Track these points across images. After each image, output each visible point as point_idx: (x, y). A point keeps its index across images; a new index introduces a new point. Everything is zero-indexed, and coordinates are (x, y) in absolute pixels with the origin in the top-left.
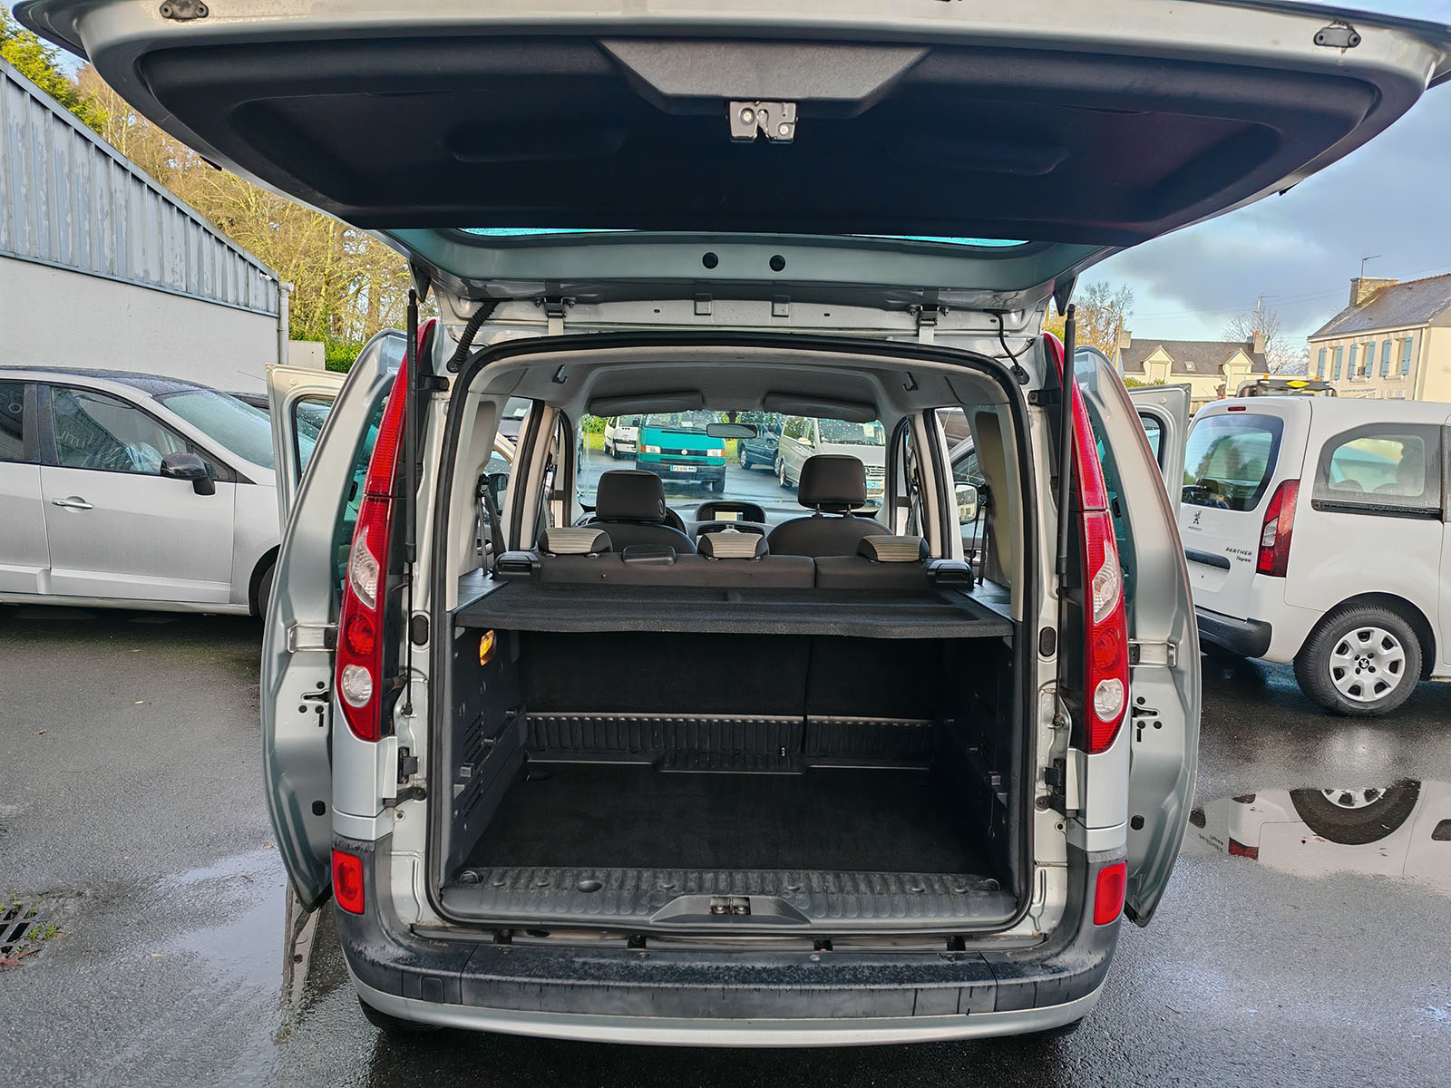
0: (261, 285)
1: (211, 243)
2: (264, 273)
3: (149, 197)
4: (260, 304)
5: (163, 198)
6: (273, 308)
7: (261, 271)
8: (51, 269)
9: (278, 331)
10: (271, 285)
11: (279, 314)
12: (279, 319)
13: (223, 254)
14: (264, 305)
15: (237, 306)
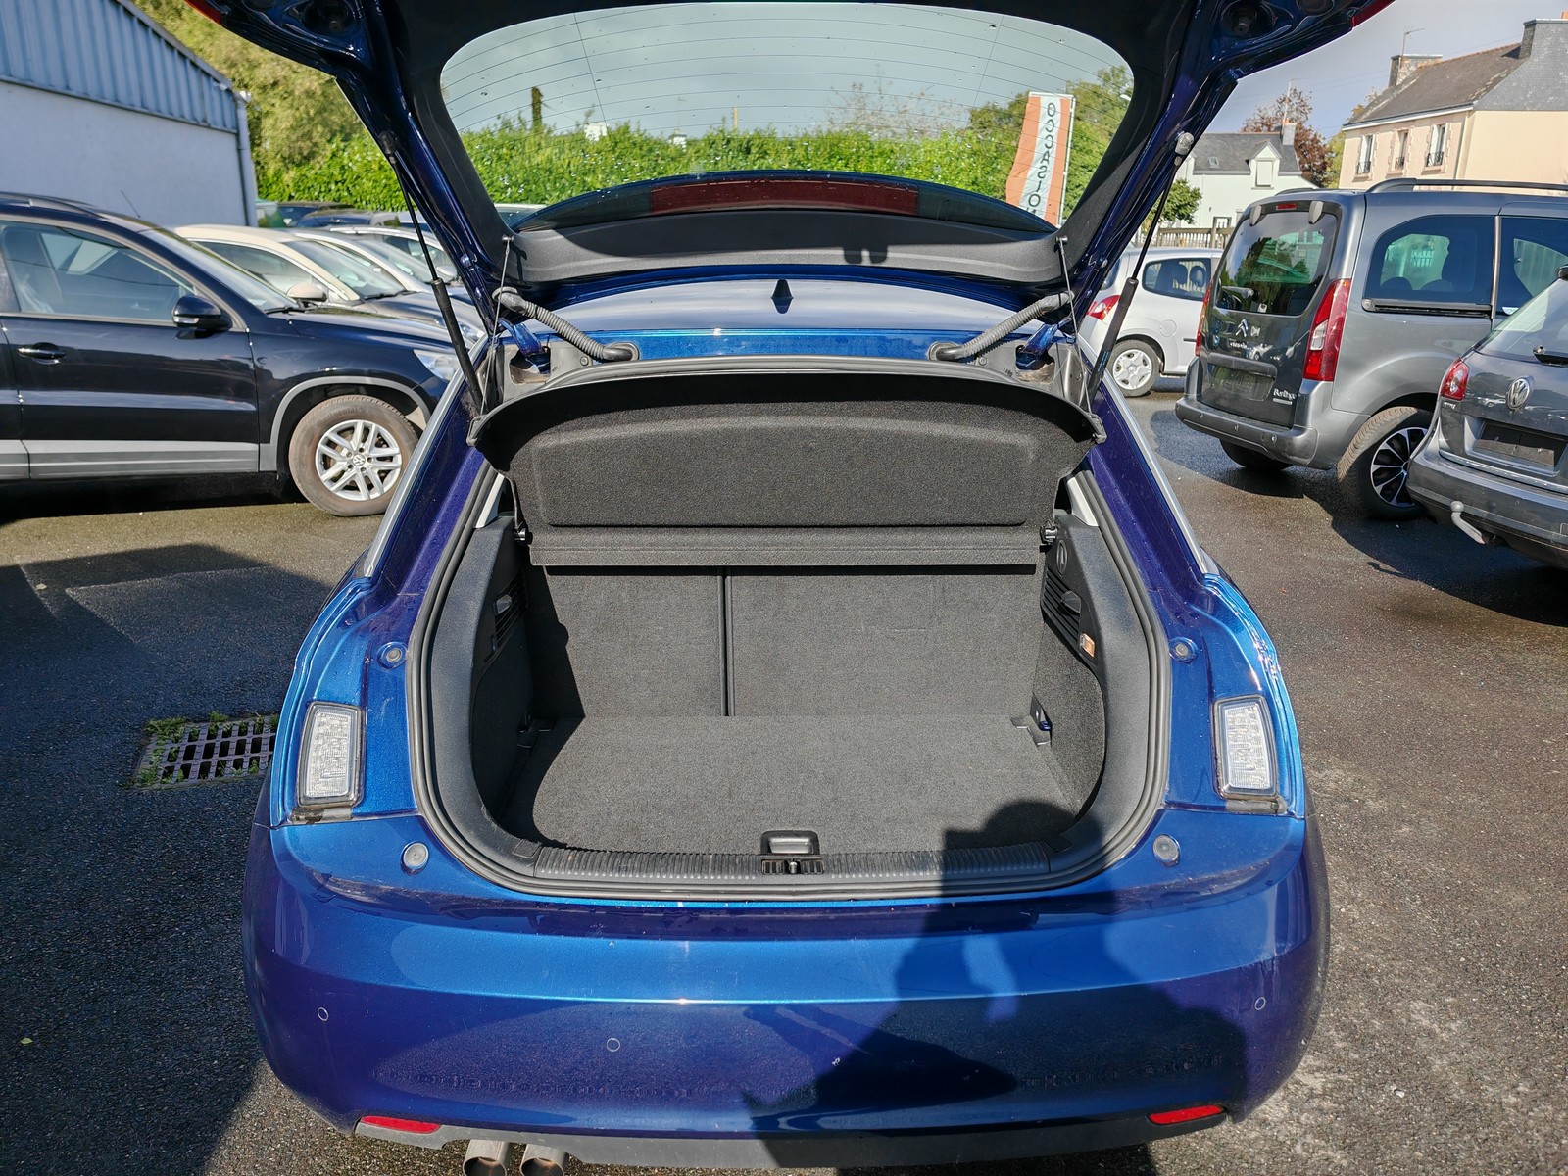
0: (215, 95)
1: (161, 47)
2: (217, 82)
4: (215, 118)
6: (230, 124)
7: (215, 80)
9: (239, 150)
10: (225, 96)
11: (237, 127)
12: (237, 135)
13: (174, 60)
14: (221, 120)
15: (195, 122)
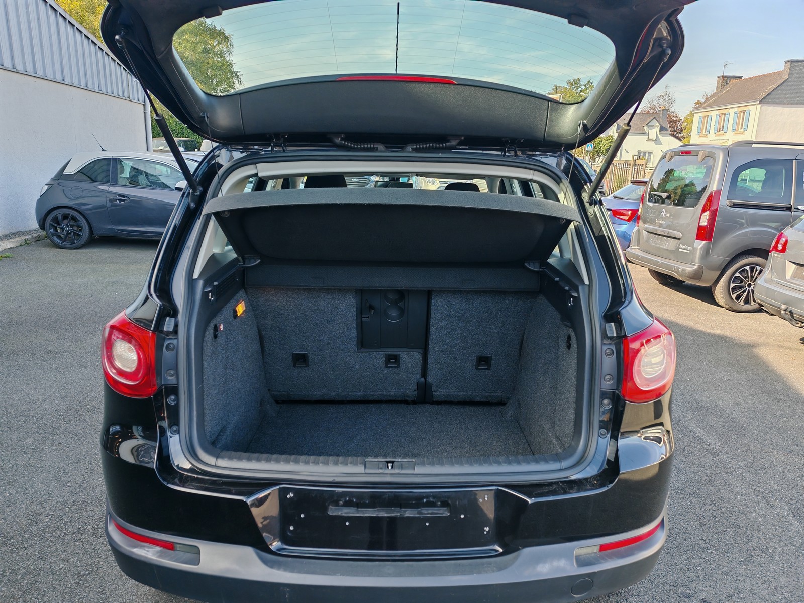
0: (135, 85)
3: (78, 34)
4: (134, 96)
5: (85, 35)
6: (141, 99)
8: (33, 78)
9: (145, 112)
11: (145, 102)
12: (144, 105)
14: (137, 98)
15: (124, 98)
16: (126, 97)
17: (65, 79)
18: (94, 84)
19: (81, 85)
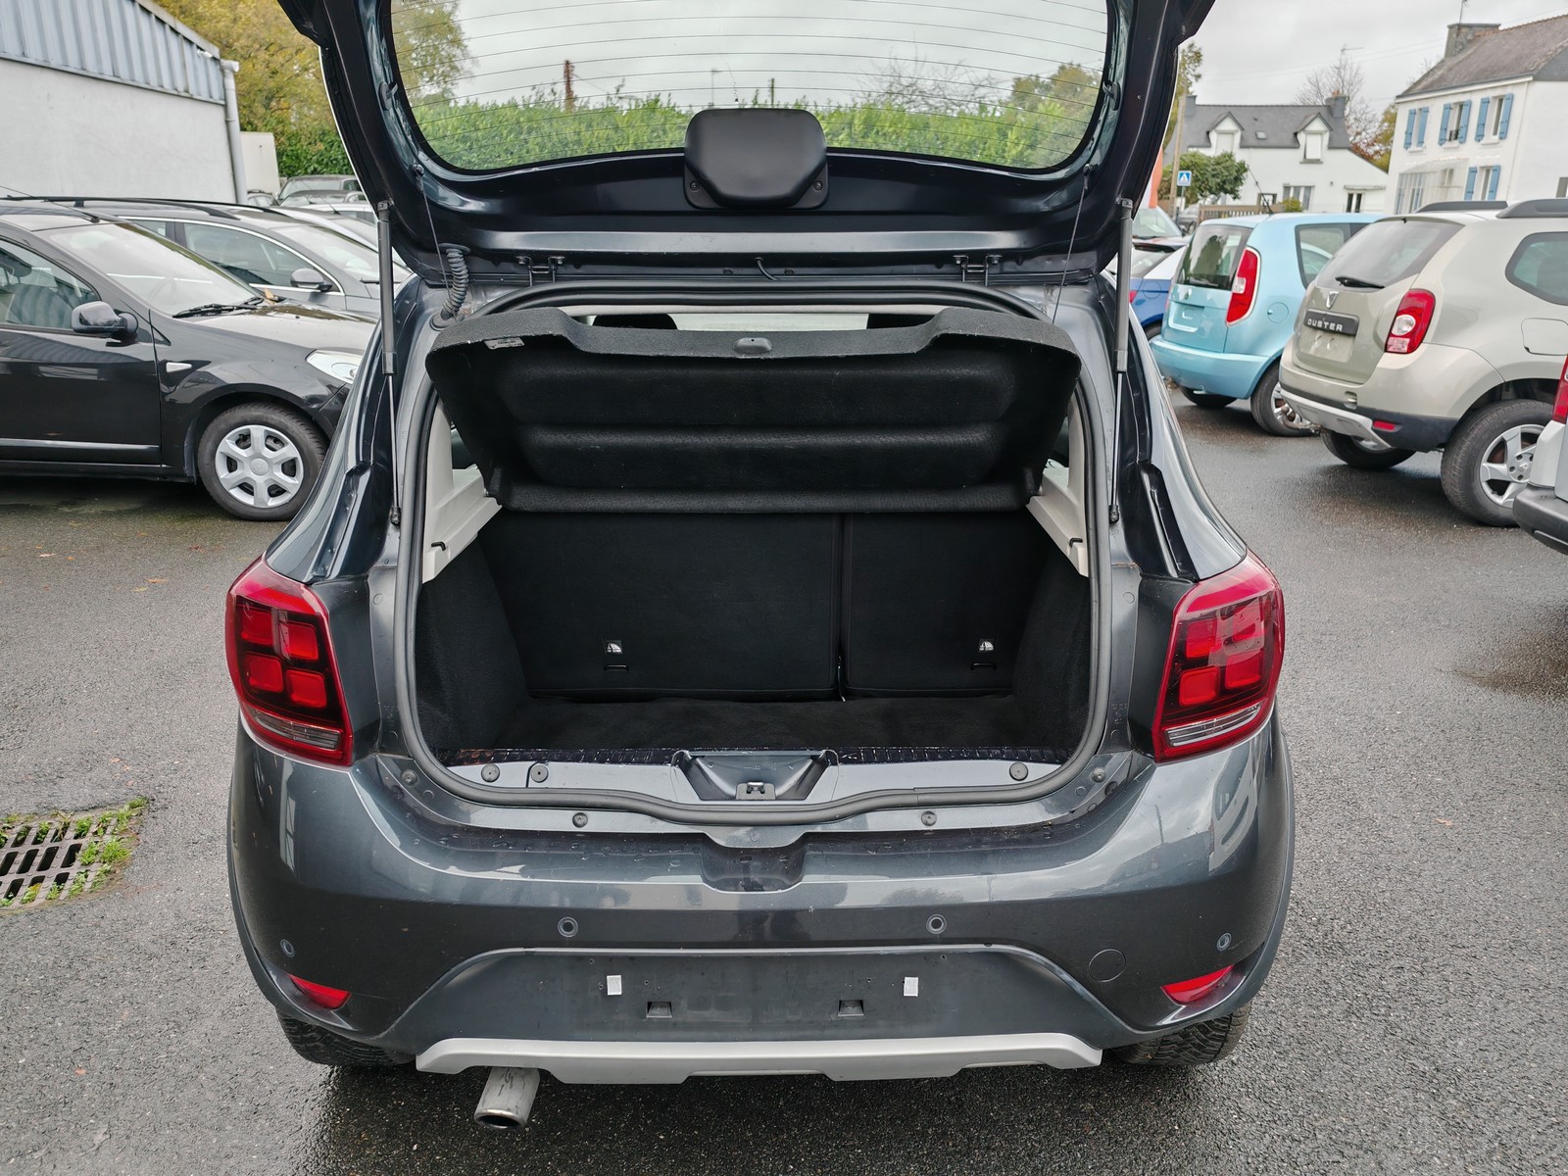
0: (200, 65)
2: (201, 49)
4: (200, 90)
6: (217, 96)
7: (198, 47)
9: (226, 122)
10: (211, 65)
11: (225, 100)
12: (225, 107)
13: (150, 25)
14: (206, 91)
15: (175, 92)
16: (181, 89)
17: (27, 52)
18: (99, 61)
19: (67, 66)
